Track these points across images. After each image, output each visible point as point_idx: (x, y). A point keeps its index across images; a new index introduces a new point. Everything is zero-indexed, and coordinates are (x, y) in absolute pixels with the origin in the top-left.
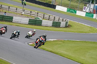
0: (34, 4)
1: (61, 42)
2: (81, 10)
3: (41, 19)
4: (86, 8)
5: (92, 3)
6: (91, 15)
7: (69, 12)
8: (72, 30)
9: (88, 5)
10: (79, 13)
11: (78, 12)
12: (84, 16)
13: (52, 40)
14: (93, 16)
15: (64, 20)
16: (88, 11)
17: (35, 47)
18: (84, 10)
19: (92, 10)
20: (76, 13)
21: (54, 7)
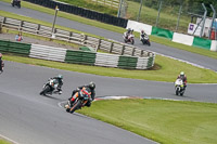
0: (78, 17)
1: (138, 104)
2: (184, 30)
3: (92, 50)
4: (195, 26)
5: (208, 15)
6: (205, 42)
7: (156, 36)
8: (163, 76)
9: (199, 20)
10: (178, 38)
11: (175, 35)
12: (190, 44)
13: (118, 98)
14: (210, 45)
15: (146, 53)
16: (198, 33)
17: (68, 110)
18: (189, 32)
19: (207, 32)
20: (171, 37)
21: (123, 23)
